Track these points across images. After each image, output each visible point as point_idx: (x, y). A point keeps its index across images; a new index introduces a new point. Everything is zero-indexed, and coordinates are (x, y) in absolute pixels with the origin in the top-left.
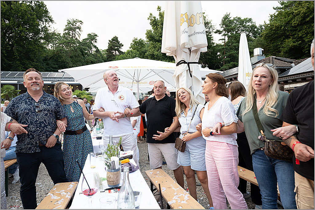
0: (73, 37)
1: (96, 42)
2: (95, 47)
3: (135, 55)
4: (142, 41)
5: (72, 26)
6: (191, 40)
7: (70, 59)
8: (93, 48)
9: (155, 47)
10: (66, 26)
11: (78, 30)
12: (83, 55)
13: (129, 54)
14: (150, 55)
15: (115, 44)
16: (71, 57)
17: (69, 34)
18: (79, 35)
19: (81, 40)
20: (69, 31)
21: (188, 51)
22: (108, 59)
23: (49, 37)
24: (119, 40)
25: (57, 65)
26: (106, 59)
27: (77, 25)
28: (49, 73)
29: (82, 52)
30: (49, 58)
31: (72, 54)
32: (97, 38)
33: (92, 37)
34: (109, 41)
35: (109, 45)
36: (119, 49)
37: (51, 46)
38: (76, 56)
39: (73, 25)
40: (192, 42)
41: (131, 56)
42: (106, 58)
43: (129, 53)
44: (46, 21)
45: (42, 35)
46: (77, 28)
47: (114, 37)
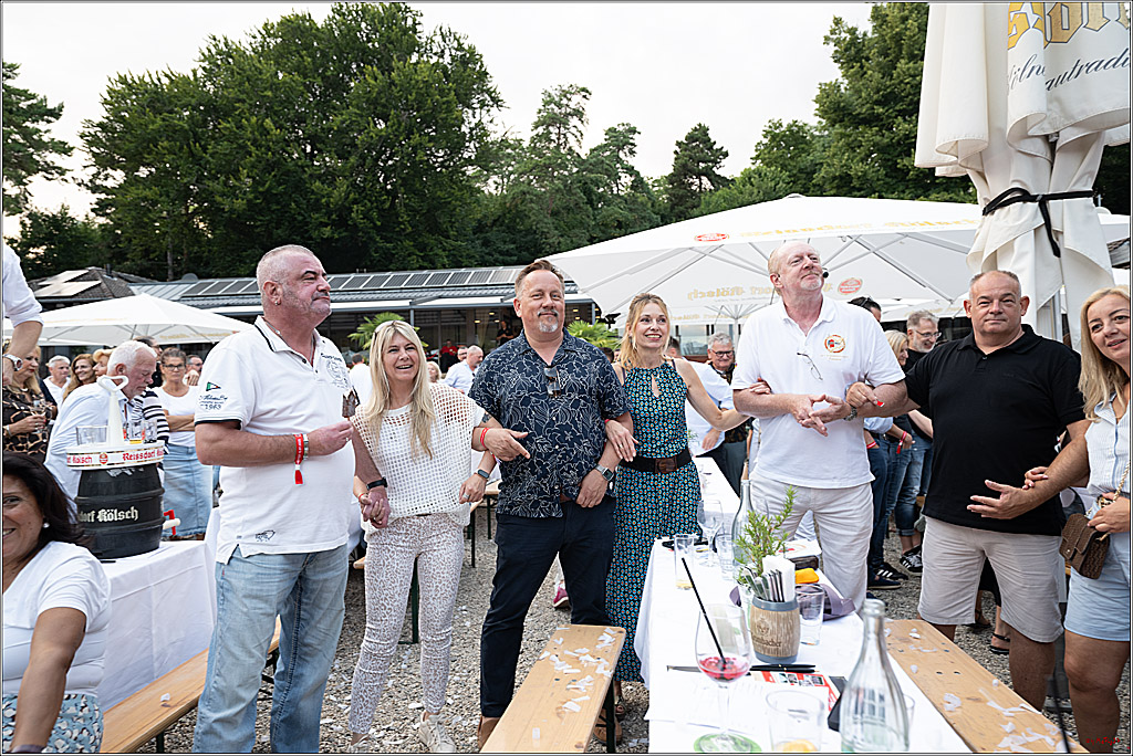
0: (559, 145)
1: (632, 152)
2: (630, 170)
3: (773, 184)
4: (801, 128)
5: (556, 110)
6: (1058, 100)
7: (549, 220)
8: (623, 175)
9: (851, 147)
10: (540, 111)
11: (574, 121)
12: (590, 202)
13: (752, 184)
14: (835, 178)
15: (698, 151)
16: (555, 214)
17: (546, 137)
18: (579, 137)
19: (584, 153)
20: (547, 127)
21: (1040, 148)
22: (672, 208)
23: (490, 157)
24: (712, 135)
25: (514, 243)
26: (665, 209)
27: (572, 105)
28: (493, 270)
29: (588, 192)
30: (489, 222)
31: (557, 203)
32: (637, 139)
33: (621, 139)
34: (679, 144)
35: (676, 159)
36: (714, 169)
37: (496, 183)
38: (568, 209)
39: (559, 106)
40: (1063, 110)
41: (756, 191)
42: (669, 206)
43: (750, 178)
44: (483, 104)
45: (470, 152)
46: (572, 116)
47: (696, 129)
